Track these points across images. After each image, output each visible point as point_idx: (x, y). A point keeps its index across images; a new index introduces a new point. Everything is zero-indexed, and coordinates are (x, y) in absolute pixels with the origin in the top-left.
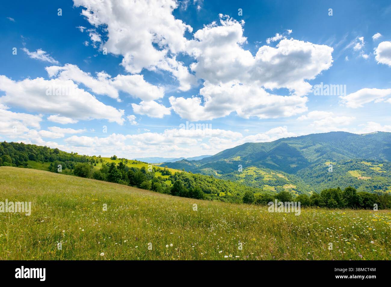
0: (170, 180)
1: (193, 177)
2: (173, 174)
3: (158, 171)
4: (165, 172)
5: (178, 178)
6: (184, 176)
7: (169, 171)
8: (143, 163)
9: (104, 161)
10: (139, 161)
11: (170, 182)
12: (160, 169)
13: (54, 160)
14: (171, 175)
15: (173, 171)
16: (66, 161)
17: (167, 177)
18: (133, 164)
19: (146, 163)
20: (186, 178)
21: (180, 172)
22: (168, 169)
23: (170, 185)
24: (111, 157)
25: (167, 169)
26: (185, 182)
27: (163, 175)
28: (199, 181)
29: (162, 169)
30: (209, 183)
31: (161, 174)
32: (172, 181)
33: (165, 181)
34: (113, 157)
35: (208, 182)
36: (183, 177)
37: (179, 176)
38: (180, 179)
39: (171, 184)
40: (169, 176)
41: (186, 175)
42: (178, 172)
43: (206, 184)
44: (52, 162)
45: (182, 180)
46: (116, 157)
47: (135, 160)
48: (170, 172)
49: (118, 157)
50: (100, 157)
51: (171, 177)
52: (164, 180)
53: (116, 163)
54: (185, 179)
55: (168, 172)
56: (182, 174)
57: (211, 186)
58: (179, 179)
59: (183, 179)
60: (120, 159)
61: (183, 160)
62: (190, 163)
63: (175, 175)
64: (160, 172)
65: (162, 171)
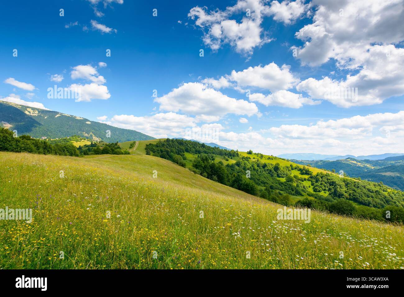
0: (310, 181)
1: (344, 181)
2: (314, 174)
3: (296, 168)
4: (304, 171)
5: (321, 179)
6: (329, 178)
7: (310, 170)
8: (280, 159)
9: (240, 155)
10: (275, 157)
11: (310, 183)
12: (298, 167)
13: (201, 152)
14: (311, 174)
15: (315, 171)
16: (209, 154)
17: (306, 177)
18: (268, 159)
19: (283, 159)
20: (332, 181)
21: (325, 172)
22: (308, 168)
23: (308, 186)
24: (247, 152)
25: (306, 167)
26: (330, 185)
27: (302, 174)
28: (353, 187)
29: (301, 167)
30: (372, 192)
31: (299, 172)
32: (312, 182)
33: (303, 181)
34: (249, 151)
35: (369, 190)
36: (327, 180)
37: (322, 178)
38: (324, 181)
39: (311, 186)
40: (309, 176)
41: (332, 178)
42: (321, 173)
43: (365, 194)
44: (200, 154)
45: (326, 183)
46: (252, 152)
47: (271, 156)
48: (310, 172)
49: (254, 152)
50: (237, 151)
51: (311, 177)
52: (301, 180)
53: (251, 157)
54: (330, 182)
55: (308, 171)
56: (327, 176)
57: (372, 197)
58: (322, 181)
59: (328, 182)
60: (256, 153)
61: (348, 158)
62: (359, 164)
63: (317, 175)
64: (298, 170)
65: (300, 170)
